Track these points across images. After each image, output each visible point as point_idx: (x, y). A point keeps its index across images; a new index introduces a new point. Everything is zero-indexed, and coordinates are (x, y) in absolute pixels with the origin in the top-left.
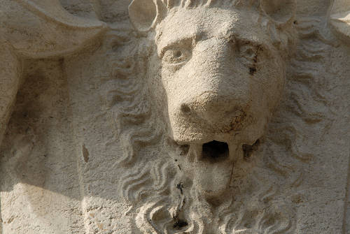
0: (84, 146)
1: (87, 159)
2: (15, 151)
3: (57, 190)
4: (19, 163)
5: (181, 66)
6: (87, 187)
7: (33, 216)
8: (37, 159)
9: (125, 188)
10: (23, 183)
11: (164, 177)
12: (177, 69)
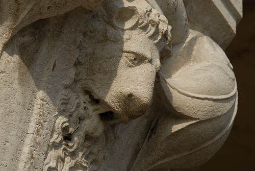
0: (55, 61)
1: (53, 70)
2: (25, 35)
3: (32, 75)
4: (23, 44)
5: (133, 67)
6: (46, 86)
7: (17, 81)
8: (33, 49)
9: (60, 100)
10: (20, 57)
11: (75, 107)
12: (130, 66)
